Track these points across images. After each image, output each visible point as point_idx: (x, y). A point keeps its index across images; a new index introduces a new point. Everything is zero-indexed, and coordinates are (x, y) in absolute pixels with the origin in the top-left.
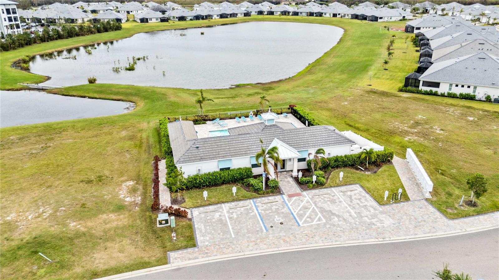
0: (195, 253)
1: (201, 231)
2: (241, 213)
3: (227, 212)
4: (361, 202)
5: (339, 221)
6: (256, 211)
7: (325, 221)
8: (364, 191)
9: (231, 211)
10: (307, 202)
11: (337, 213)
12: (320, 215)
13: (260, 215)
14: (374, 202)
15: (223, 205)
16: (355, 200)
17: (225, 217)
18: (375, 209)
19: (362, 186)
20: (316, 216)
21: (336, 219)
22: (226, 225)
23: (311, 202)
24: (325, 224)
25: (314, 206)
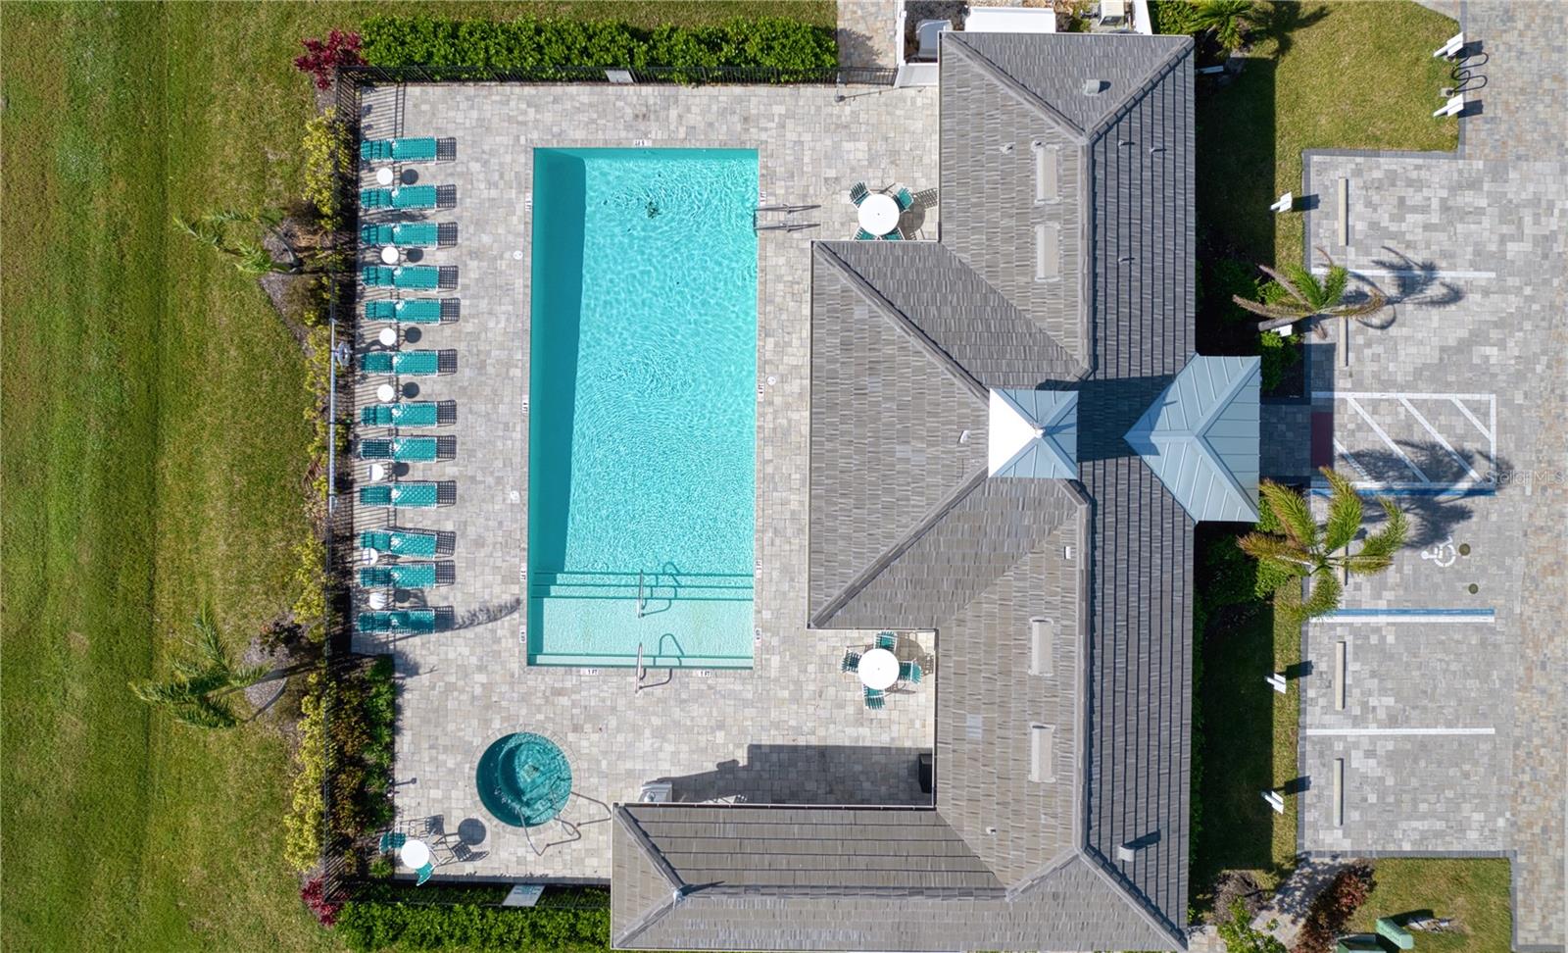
0: (1536, 865)
1: (1438, 834)
2: (1373, 674)
3: (1355, 725)
4: (1424, 209)
5: (1501, 345)
6: (1382, 619)
7: (1493, 397)
8: (1359, 160)
9: (1357, 711)
10: (1374, 412)
11: (1463, 333)
12: (1456, 398)
13: (1405, 612)
14: (1434, 162)
15: (1309, 732)
16: (1404, 227)
17: (1386, 738)
18: (1474, 185)
19: (1326, 147)
20: (1459, 413)
21: (1492, 352)
22: (1424, 745)
23: (1377, 395)
24: (1505, 402)
25: (1403, 397)
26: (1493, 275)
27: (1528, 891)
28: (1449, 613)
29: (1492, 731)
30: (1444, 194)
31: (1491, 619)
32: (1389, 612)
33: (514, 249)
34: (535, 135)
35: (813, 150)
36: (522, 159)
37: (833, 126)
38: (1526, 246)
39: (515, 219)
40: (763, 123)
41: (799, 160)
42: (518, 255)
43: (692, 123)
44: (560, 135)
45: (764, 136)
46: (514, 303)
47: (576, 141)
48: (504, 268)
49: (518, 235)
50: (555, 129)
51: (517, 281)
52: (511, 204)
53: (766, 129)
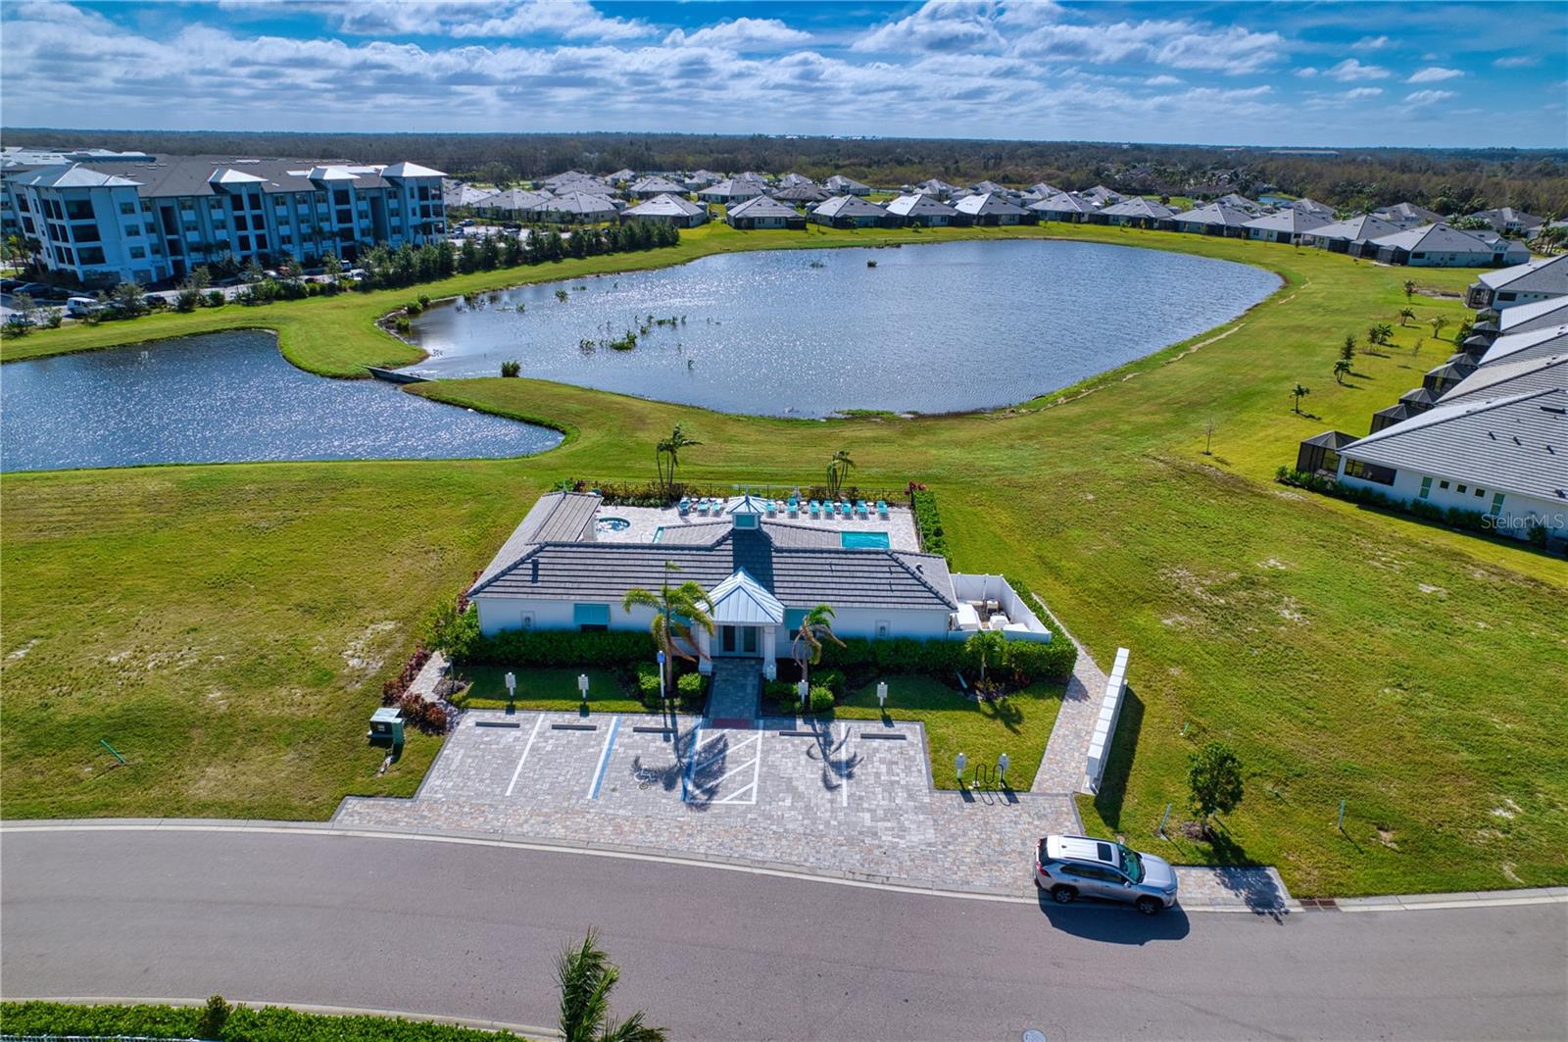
0: (399, 812)
1: (447, 767)
2: (569, 742)
3: (538, 733)
4: (890, 772)
5: (792, 808)
6: (605, 746)
7: (754, 802)
8: (921, 745)
9: (548, 734)
10: (747, 746)
11: (802, 788)
12: (754, 785)
13: (608, 756)
14: (925, 778)
15: (542, 715)
16: (876, 764)
17: (526, 744)
18: (911, 796)
19: (926, 731)
20: (743, 786)
21: (788, 802)
22: (513, 763)
23: (759, 747)
24: (749, 809)
25: (757, 760)
26: (845, 804)
27: (384, 807)
28: (601, 777)
29: (508, 794)
30: (903, 782)
31: (590, 797)
32: (609, 749)
34: (893, 532)
36: (883, 530)
38: (868, 823)
39: (856, 528)
47: (893, 538)
50: (897, 536)
52: (863, 528)
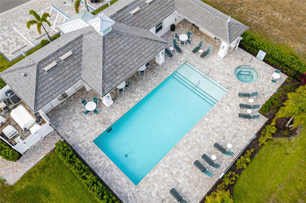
19: (7, 60)
33: (162, 167)
34: (133, 188)
35: (83, 132)
36: (141, 186)
37: (75, 133)
38: (4, 27)
39: (156, 173)
40: (86, 145)
41: (88, 132)
42: (162, 165)
43: (99, 159)
44: (128, 183)
45: (89, 143)
46: (172, 155)
47: (126, 178)
48: (168, 165)
49: (158, 169)
50: (127, 185)
51: (168, 159)
52: (153, 178)
53: (87, 144)
